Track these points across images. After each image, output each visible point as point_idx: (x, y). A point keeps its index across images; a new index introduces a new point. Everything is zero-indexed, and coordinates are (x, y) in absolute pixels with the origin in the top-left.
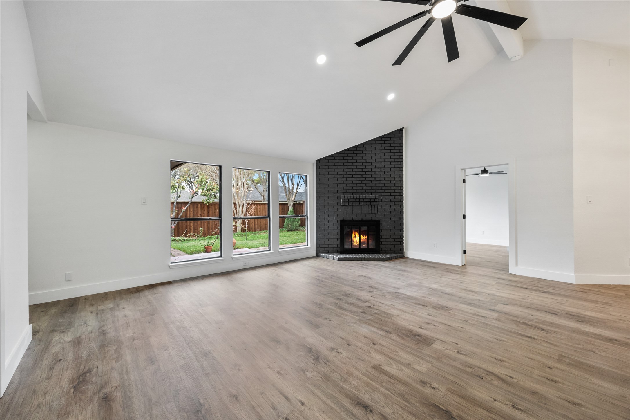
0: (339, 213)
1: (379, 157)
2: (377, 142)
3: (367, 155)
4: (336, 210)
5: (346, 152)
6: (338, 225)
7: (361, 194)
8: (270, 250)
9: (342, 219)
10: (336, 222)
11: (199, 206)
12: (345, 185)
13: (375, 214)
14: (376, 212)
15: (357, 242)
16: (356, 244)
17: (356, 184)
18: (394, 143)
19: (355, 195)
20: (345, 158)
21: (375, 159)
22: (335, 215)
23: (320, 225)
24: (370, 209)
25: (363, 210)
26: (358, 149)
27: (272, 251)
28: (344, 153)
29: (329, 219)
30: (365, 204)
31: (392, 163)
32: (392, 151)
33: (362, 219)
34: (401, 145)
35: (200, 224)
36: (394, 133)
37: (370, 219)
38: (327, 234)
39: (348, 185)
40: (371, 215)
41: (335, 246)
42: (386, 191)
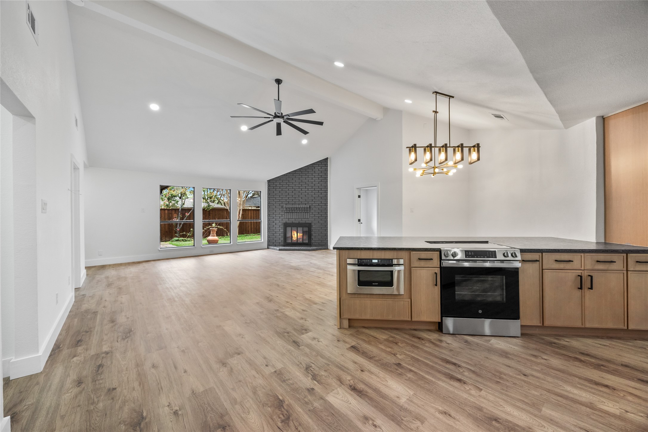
0: (283, 218)
1: (311, 179)
2: (309, 168)
3: (303, 177)
4: (281, 215)
5: (288, 175)
6: (282, 226)
7: (298, 204)
8: (231, 243)
9: (285, 222)
10: (281, 224)
12: (287, 198)
13: (308, 219)
14: (308, 217)
15: (295, 238)
16: (295, 239)
17: (295, 197)
18: (321, 168)
19: (295, 205)
20: (287, 179)
21: (308, 180)
22: (280, 220)
23: (270, 226)
24: (304, 215)
25: (300, 216)
26: (296, 173)
28: (287, 176)
29: (276, 222)
30: (301, 211)
31: (320, 183)
32: (320, 174)
33: (299, 222)
34: (326, 170)
36: (321, 161)
37: (304, 222)
38: (275, 232)
39: (289, 198)
40: (305, 220)
41: (280, 241)
42: (316, 202)
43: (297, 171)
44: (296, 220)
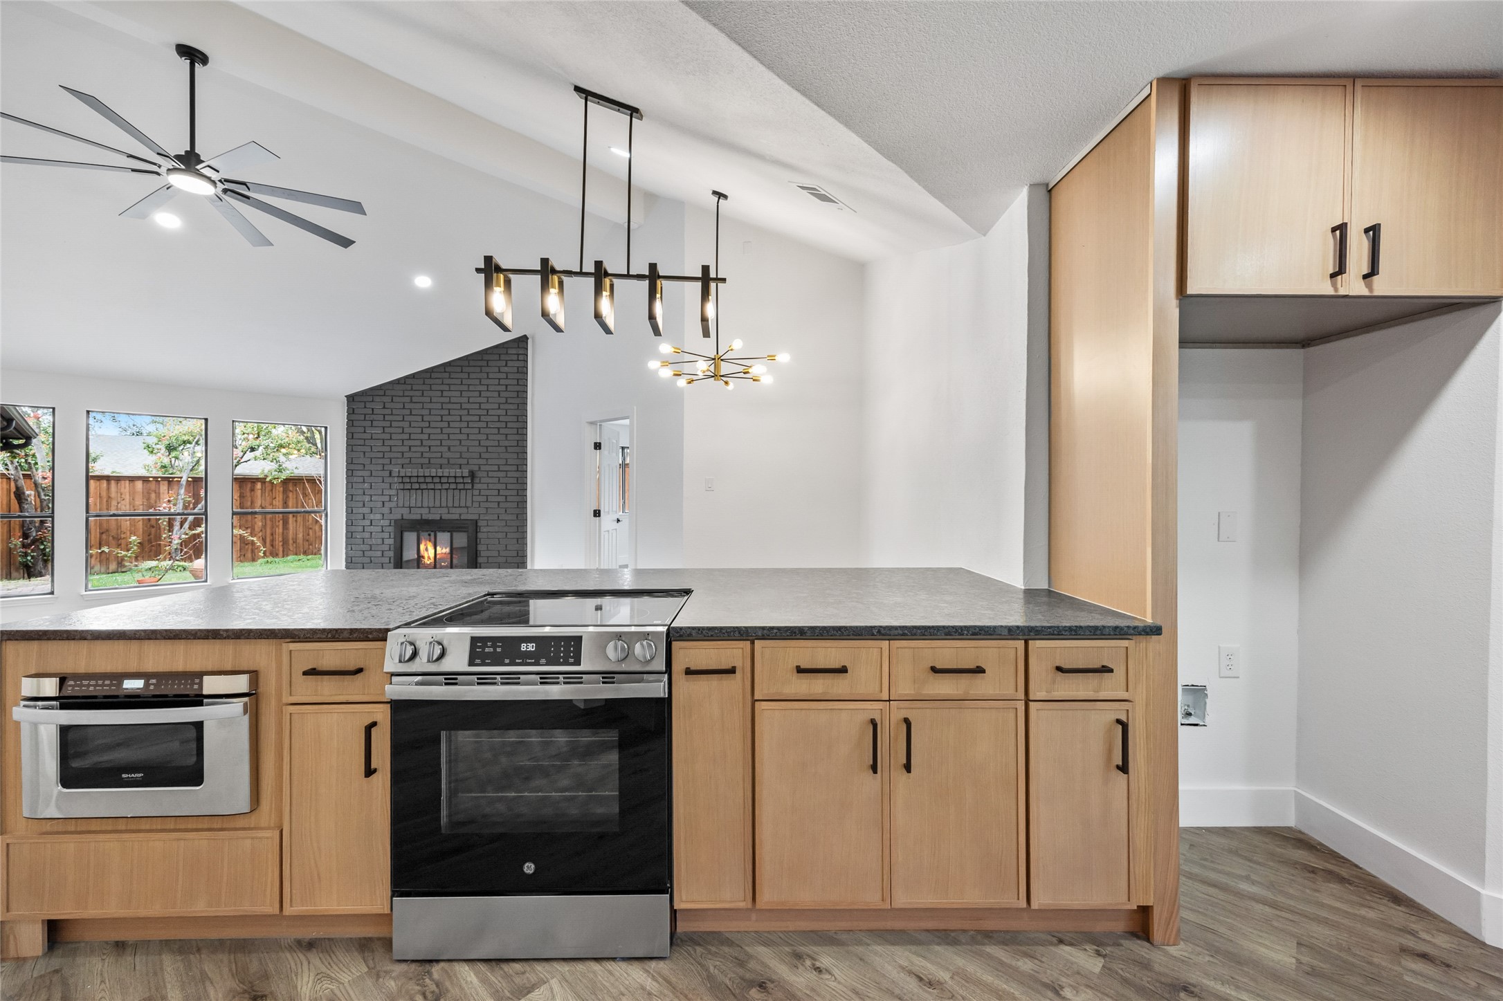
0: (393, 504)
1: (477, 394)
2: (472, 363)
3: (452, 388)
4: (387, 498)
5: (408, 381)
6: (391, 529)
7: (439, 466)
8: (206, 581)
9: (400, 517)
10: (387, 523)
11: (259, 486)
12: (406, 449)
13: (467, 507)
14: (469, 504)
15: (429, 558)
16: (428, 562)
17: (430, 447)
18: (506, 366)
19: (428, 468)
20: (407, 393)
21: (469, 398)
22: (386, 510)
23: (353, 529)
24: (457, 498)
25: (444, 499)
26: (434, 375)
27: (208, 583)
28: (405, 383)
29: (372, 517)
30: (446, 486)
31: (502, 406)
32: (502, 382)
33: (441, 517)
34: (523, 371)
35: (261, 531)
36: (506, 346)
37: (457, 517)
38: (368, 547)
39: (413, 449)
40: (458, 511)
42: (490, 462)
43: (434, 370)
44: (433, 510)
